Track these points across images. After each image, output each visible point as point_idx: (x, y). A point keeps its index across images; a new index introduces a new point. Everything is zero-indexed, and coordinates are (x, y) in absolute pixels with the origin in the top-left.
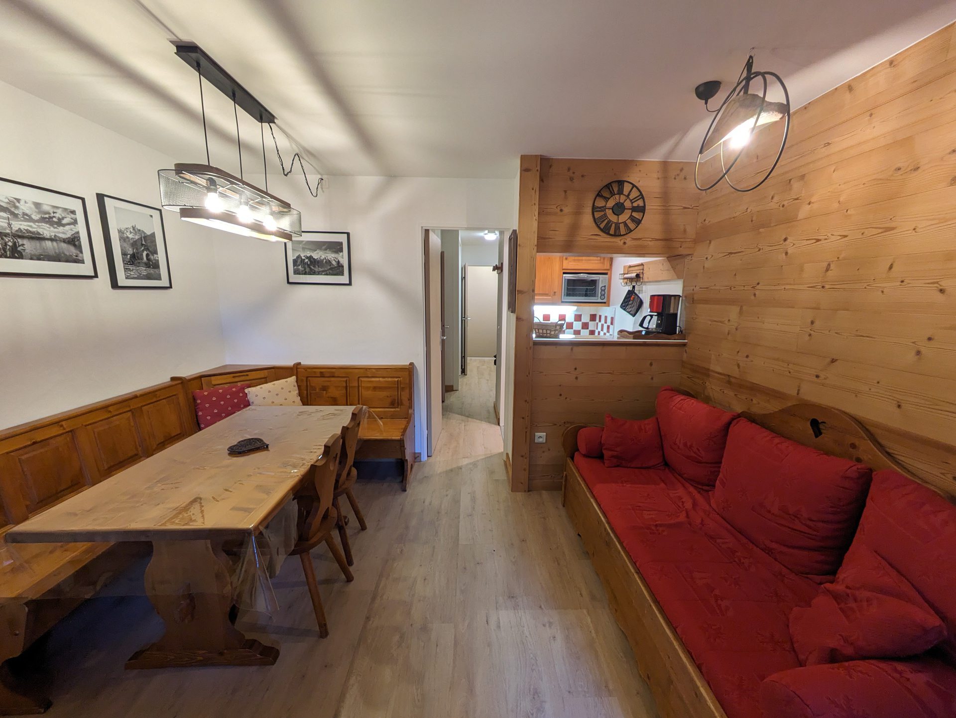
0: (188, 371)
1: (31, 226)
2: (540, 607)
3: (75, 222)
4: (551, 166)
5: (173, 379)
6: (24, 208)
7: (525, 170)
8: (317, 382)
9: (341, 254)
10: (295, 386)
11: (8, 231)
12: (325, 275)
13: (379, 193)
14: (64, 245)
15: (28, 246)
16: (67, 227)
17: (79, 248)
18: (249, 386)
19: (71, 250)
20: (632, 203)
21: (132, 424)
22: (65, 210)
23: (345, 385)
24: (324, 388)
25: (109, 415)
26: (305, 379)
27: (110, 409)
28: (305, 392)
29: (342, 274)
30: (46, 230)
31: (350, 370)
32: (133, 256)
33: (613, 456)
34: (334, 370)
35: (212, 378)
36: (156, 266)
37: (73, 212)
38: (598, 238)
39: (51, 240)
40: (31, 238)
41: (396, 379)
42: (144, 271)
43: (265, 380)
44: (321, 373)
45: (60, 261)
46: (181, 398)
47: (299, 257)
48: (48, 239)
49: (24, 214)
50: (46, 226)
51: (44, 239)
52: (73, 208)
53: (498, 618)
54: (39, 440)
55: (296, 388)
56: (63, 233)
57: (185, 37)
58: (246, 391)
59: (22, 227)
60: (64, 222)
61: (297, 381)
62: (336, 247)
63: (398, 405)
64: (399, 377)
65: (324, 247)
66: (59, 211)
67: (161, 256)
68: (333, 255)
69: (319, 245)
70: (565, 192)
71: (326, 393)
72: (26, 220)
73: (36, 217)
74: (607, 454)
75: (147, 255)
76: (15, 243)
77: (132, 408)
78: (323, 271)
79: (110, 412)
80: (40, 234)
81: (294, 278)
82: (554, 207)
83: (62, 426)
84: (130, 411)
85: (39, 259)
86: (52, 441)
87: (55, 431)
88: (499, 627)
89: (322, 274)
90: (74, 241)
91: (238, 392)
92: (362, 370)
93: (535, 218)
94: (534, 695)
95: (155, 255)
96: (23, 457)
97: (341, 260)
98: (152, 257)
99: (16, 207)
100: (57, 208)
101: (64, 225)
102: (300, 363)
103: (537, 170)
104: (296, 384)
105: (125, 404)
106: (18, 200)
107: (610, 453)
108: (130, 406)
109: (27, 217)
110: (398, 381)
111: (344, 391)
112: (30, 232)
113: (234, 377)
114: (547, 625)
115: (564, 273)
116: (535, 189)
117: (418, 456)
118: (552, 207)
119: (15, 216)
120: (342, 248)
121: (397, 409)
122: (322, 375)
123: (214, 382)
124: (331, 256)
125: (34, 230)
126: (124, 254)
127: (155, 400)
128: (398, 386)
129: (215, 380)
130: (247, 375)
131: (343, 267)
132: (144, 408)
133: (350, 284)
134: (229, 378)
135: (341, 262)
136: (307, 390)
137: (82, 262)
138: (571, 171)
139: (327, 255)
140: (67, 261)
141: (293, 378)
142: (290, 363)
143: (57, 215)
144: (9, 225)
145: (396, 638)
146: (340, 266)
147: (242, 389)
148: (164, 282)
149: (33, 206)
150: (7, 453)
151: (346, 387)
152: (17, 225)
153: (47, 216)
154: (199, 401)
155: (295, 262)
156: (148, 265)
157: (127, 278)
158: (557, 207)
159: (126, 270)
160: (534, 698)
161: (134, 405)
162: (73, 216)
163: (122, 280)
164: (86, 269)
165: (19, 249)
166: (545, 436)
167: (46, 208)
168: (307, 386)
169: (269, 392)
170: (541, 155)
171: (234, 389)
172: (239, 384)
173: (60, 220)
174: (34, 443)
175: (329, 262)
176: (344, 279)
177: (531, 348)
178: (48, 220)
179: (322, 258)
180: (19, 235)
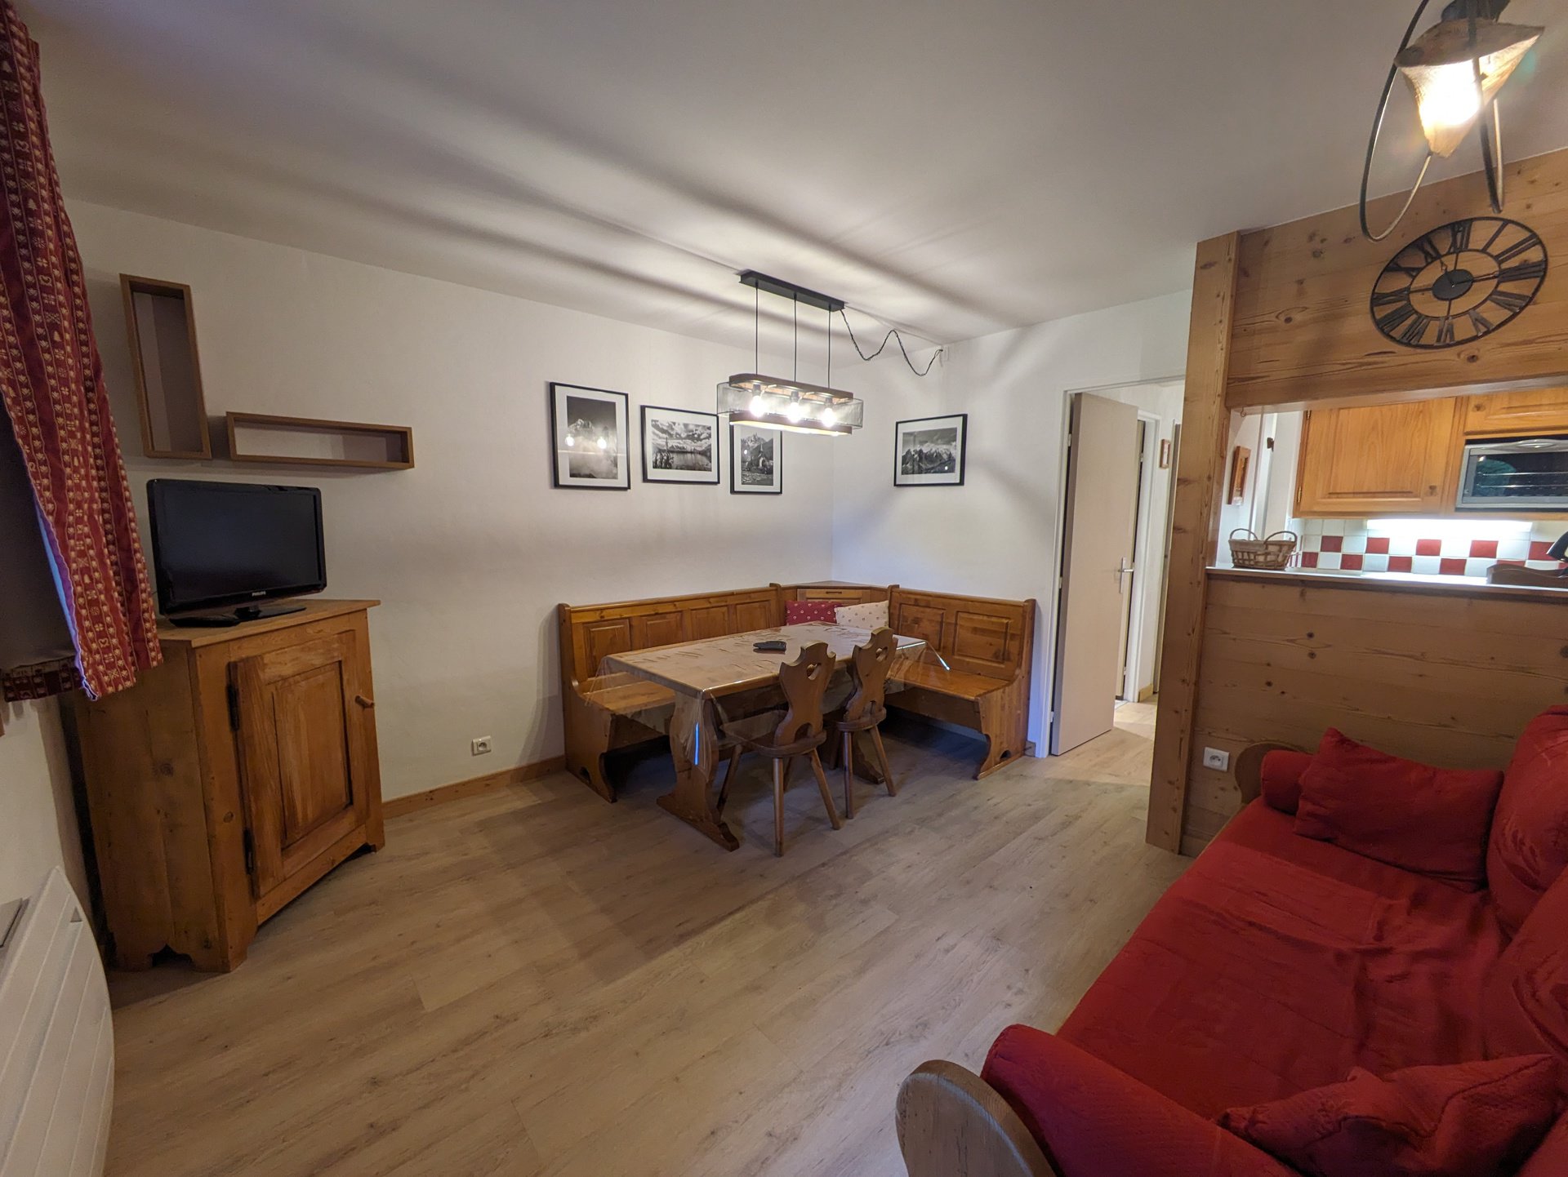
0: (785, 581)
1: (679, 443)
2: (1027, 971)
3: (709, 437)
4: (1266, 243)
5: (771, 585)
6: (678, 429)
7: (1203, 266)
8: (911, 612)
9: (954, 444)
10: (884, 613)
11: (665, 448)
12: (934, 473)
13: (1009, 353)
14: (699, 456)
15: (676, 459)
16: (704, 441)
17: (710, 458)
18: (840, 605)
19: (703, 460)
20: (1500, 263)
21: (726, 619)
22: (704, 427)
23: (940, 620)
24: (917, 621)
25: (709, 605)
26: (898, 605)
27: (711, 600)
28: (897, 622)
29: (951, 470)
30: (689, 445)
31: (952, 601)
32: (751, 464)
33: (1311, 814)
34: (930, 598)
35: (808, 590)
36: (770, 471)
37: (709, 428)
38: (1387, 359)
39: (691, 453)
40: (678, 452)
41: (1005, 621)
42: (758, 476)
43: (858, 601)
44: (916, 600)
45: (694, 470)
46: (773, 605)
47: (909, 452)
48: (689, 452)
49: (677, 434)
50: (689, 441)
51: (687, 452)
52: (708, 425)
53: (956, 945)
54: (660, 612)
55: (887, 615)
56: (701, 446)
57: (742, 268)
58: (836, 610)
59: (674, 444)
60: (702, 437)
61: (889, 607)
62: (948, 436)
63: (1003, 659)
64: (1009, 618)
65: (935, 438)
66: (700, 428)
67: (776, 463)
68: (945, 447)
69: (930, 436)
70: (1301, 282)
71: (918, 627)
72: (677, 439)
73: (683, 435)
74: (1305, 806)
75: (763, 461)
76: (668, 457)
77: (728, 603)
78: (933, 468)
79: (710, 603)
80: (684, 448)
81: (901, 479)
82: (1272, 317)
83: (675, 605)
84: (726, 606)
85: (681, 469)
86: (668, 616)
87: (671, 608)
88: (947, 951)
89: (930, 473)
90: (706, 453)
91: (827, 609)
92: (961, 602)
93: (1219, 346)
94: (920, 1024)
95: (771, 461)
96: (649, 623)
97: (953, 452)
98: (767, 463)
99: (673, 429)
100: (699, 426)
101: (701, 440)
102: (898, 586)
103: (1230, 260)
104: (887, 611)
105: (723, 598)
106: (674, 423)
107: (1309, 807)
108: (726, 602)
109: (679, 437)
110: (1007, 623)
111: (938, 628)
112: (680, 448)
113: (827, 593)
114: (1014, 990)
115: (1469, 442)
116: (1222, 294)
117: (1030, 748)
118: (1266, 318)
119: (671, 435)
120: (955, 436)
121: (1002, 666)
122: (916, 603)
123: (808, 596)
124: (942, 448)
125: (681, 446)
126: (743, 461)
127: (748, 601)
128: (1005, 633)
129: (810, 594)
130: (841, 593)
131: (954, 460)
132: (738, 606)
133: (961, 483)
134: (822, 594)
135: (953, 455)
136: (899, 620)
137: (710, 470)
138: (1317, 239)
139: (938, 447)
140: (700, 470)
141: (887, 602)
142: (885, 585)
143: (698, 432)
144: (667, 443)
145: (832, 892)
146: (951, 459)
147: (832, 606)
148: (775, 488)
149: (683, 427)
150: (641, 616)
151: (941, 623)
152: (673, 443)
153: (691, 434)
154: (789, 612)
155: (904, 459)
156: (762, 471)
157: (743, 483)
158: (1277, 317)
159: (743, 476)
160: (917, 1027)
161: (731, 601)
162: (709, 431)
163: (738, 487)
164: (711, 476)
165: (670, 461)
166: (1227, 759)
167: (691, 427)
168: (899, 615)
169: (856, 614)
170: (1238, 232)
171: (823, 606)
172: (830, 601)
173: (699, 436)
174: (657, 614)
175: (939, 456)
176: (954, 477)
177: (1199, 583)
178: (692, 437)
179: (932, 452)
180: (671, 450)
